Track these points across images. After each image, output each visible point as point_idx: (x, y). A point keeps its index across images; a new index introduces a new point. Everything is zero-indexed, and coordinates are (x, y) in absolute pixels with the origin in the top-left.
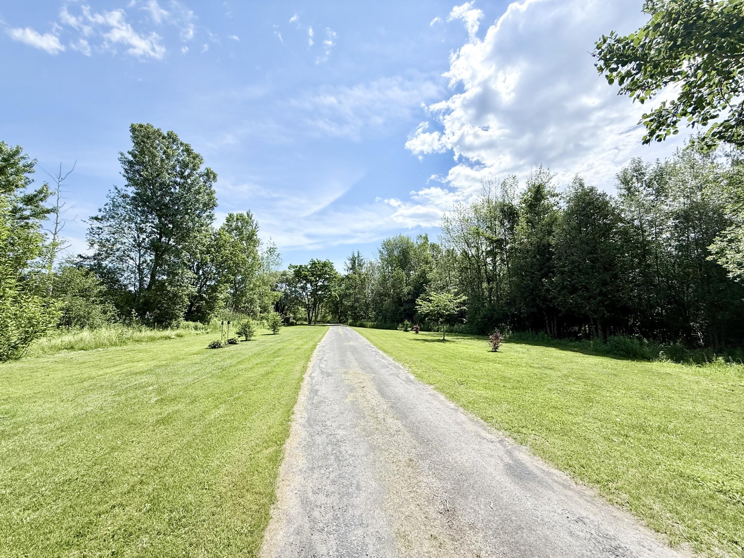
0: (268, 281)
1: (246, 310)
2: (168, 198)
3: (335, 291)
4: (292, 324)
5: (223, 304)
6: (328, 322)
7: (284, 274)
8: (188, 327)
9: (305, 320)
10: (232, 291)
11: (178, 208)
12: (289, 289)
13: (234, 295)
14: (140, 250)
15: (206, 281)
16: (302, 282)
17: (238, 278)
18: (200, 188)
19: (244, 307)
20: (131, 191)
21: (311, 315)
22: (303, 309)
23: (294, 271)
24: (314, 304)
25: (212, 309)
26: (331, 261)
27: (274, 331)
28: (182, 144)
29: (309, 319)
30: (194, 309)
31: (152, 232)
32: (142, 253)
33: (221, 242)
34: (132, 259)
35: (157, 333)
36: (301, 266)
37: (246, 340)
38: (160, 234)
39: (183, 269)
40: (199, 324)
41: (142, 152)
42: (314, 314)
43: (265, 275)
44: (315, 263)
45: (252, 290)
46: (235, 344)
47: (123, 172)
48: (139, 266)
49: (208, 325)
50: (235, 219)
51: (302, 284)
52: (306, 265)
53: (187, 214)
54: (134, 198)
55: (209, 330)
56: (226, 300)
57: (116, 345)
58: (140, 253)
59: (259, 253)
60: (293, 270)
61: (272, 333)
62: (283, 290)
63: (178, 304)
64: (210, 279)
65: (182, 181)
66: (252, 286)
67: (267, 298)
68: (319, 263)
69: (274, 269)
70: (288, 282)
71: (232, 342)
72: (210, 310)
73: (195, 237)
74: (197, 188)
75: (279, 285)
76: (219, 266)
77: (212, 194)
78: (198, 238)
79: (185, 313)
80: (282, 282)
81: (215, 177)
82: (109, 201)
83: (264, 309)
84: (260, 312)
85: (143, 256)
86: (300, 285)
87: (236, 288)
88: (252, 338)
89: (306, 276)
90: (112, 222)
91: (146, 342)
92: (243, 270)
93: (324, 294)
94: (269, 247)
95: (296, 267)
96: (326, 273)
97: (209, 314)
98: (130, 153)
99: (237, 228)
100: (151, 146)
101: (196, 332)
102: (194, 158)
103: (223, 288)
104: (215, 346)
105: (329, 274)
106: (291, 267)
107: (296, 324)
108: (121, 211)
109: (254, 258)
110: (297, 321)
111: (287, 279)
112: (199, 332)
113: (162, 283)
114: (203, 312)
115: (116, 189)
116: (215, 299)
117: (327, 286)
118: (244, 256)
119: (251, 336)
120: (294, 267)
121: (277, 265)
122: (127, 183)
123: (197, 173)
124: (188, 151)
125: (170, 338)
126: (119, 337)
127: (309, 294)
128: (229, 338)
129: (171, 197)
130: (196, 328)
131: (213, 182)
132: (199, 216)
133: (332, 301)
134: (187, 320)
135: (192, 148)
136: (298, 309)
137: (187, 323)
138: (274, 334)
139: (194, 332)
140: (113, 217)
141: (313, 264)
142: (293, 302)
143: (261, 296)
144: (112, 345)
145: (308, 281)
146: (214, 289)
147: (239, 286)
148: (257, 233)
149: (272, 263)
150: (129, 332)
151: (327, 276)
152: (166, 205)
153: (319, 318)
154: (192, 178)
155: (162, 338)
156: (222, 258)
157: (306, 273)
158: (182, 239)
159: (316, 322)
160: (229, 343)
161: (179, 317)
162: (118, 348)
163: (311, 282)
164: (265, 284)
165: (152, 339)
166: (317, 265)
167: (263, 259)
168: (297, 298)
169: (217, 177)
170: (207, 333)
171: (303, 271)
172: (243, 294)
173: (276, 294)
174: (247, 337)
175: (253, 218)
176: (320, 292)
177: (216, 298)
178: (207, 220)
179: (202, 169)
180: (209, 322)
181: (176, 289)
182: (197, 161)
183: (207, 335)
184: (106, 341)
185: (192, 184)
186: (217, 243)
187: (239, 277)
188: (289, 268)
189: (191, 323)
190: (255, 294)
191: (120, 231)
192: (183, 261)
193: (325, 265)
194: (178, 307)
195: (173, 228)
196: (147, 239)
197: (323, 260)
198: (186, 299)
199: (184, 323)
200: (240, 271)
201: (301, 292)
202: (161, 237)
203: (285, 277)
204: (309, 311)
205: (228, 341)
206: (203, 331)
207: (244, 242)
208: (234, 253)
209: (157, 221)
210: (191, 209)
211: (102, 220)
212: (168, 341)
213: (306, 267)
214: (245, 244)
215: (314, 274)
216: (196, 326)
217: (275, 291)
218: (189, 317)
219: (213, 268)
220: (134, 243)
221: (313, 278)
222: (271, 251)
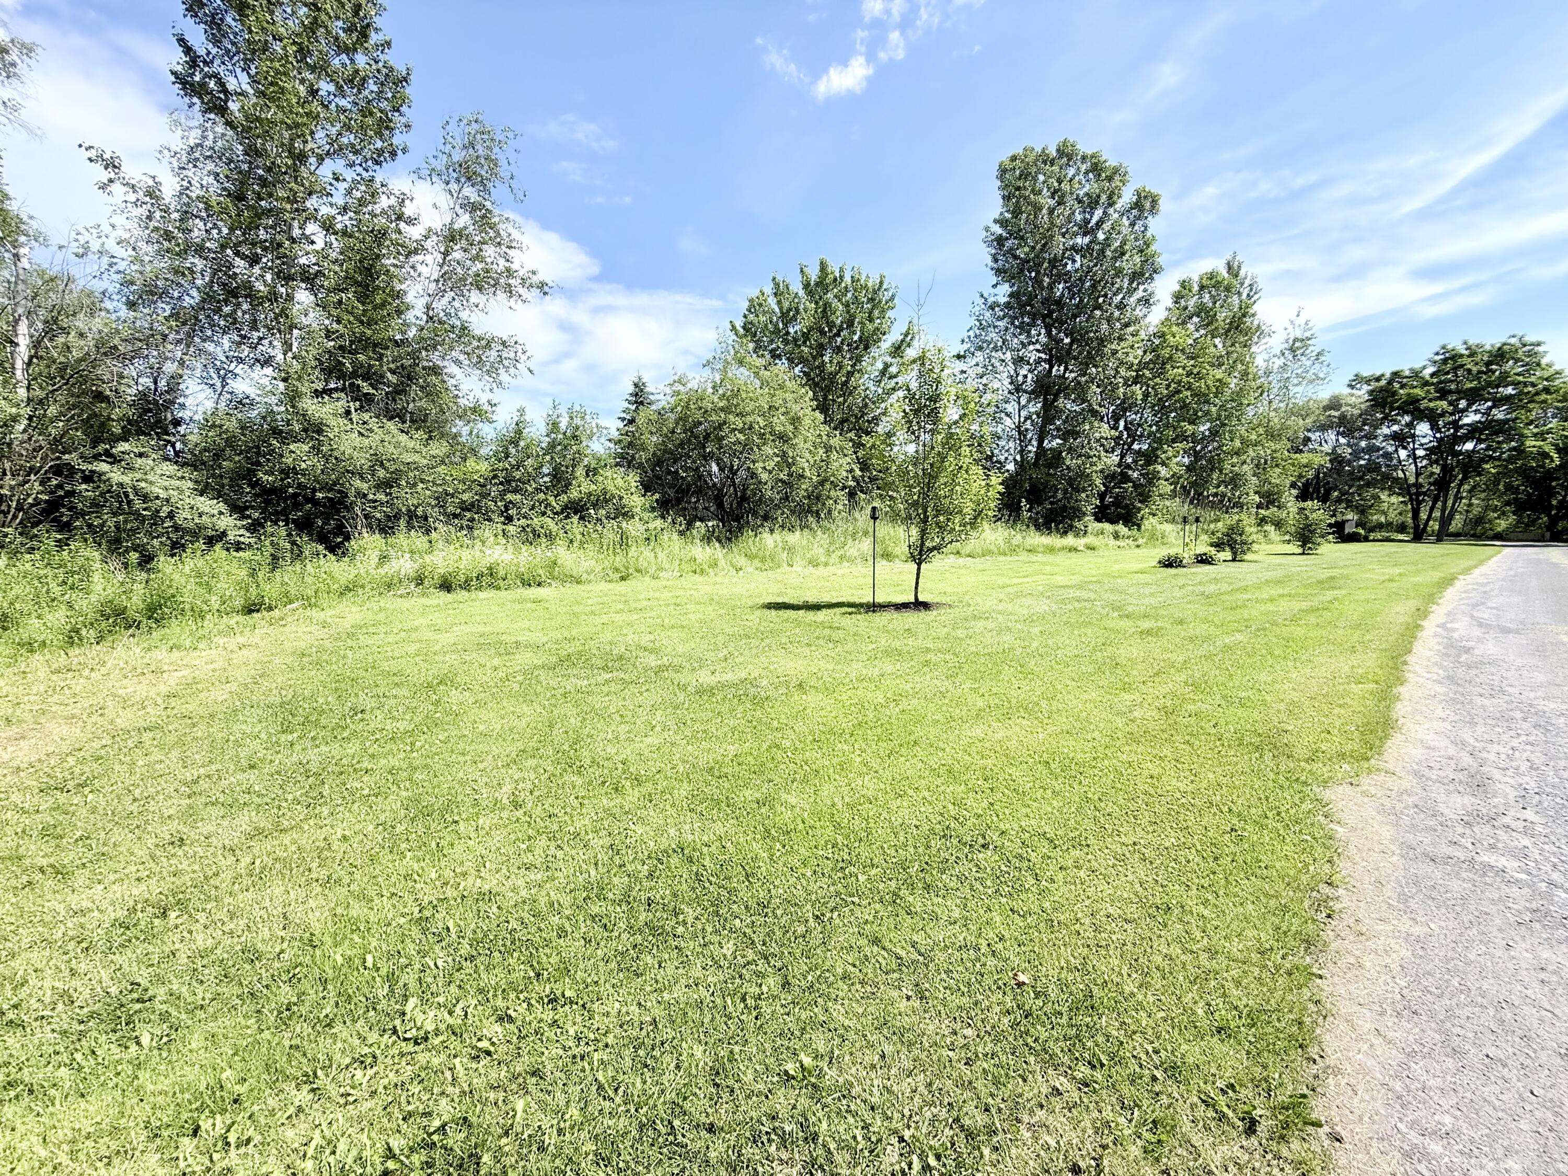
0: (1284, 427)
1: (1221, 501)
2: (1061, 286)
3: (1541, 436)
4: (1353, 538)
5: (1169, 488)
6: (1498, 537)
7: (1334, 404)
8: (1102, 533)
9: (1402, 529)
10: (1186, 460)
11: (1081, 300)
12: (1349, 445)
13: (1190, 468)
14: (1019, 398)
15: (1133, 443)
16: (1395, 422)
17: (1202, 429)
18: (1124, 243)
19: (1216, 495)
20: (1003, 292)
21: (1424, 516)
22: (1394, 499)
23: (1371, 393)
24: (1442, 484)
25: (1145, 498)
26: (1529, 339)
27: (1303, 546)
28: (1084, 158)
29: (1416, 527)
30: (1109, 500)
31: (1038, 361)
32: (1023, 402)
33: (1166, 353)
34: (1008, 415)
35: (1054, 540)
36: (1396, 374)
37: (1234, 560)
38: (1050, 362)
39: (1091, 423)
40: (1121, 528)
41: (1016, 213)
42: (1437, 514)
43: (1272, 414)
44: (1455, 357)
45: (1236, 453)
46: (1210, 563)
47: (989, 259)
48: (1019, 427)
49: (1139, 529)
50: (1196, 288)
51: (1395, 428)
52: (1417, 366)
53: (1099, 307)
54: (1008, 305)
55: (1140, 541)
56: (1174, 479)
57: (1005, 555)
58: (1019, 403)
59: (1260, 361)
60: (1366, 388)
61: (1300, 551)
62: (1327, 448)
63: (1084, 490)
64: (1142, 436)
65: (1087, 240)
66: (1237, 443)
67: (1278, 470)
68: (1472, 354)
69: (1301, 394)
70: (1346, 426)
71: (1203, 560)
72: (1140, 502)
73: (1115, 352)
74: (1117, 244)
75: (1314, 436)
76: (1161, 408)
77: (1148, 246)
78: (1120, 355)
79: (1097, 507)
80: (1323, 428)
81: (1154, 202)
82: (973, 322)
83: (1270, 499)
84: (1258, 507)
85: (1024, 406)
86: (1386, 431)
87: (1196, 454)
88: (1248, 557)
89: (1415, 401)
90: (980, 357)
91: (1043, 553)
92: (1214, 409)
93: (1488, 448)
94: (1292, 337)
95: (1378, 379)
96: (1503, 380)
97: (1139, 509)
98: (996, 221)
99: (1201, 310)
100: (1033, 191)
101: (1118, 543)
102: (1110, 179)
103: (1170, 454)
104: (1170, 563)
105: (1516, 384)
106: (1359, 379)
107: (1366, 539)
108: (993, 335)
109: (1245, 374)
110: (1372, 530)
111: (1342, 418)
112: (1121, 543)
113: (1057, 454)
114: (1127, 505)
115: (982, 296)
116: (1152, 478)
117: (1506, 422)
118: (1219, 374)
119: (1243, 552)
120: (1368, 382)
121: (1311, 382)
122: (994, 280)
123: (1115, 211)
124: (1096, 168)
125: (1076, 549)
126: (1008, 541)
127: (1421, 453)
128: (1198, 552)
129: (1066, 282)
130: (1116, 536)
131: (1150, 218)
132: (1121, 307)
133: (1525, 472)
134: (1098, 520)
135: (1102, 159)
136: (1376, 497)
137: (1101, 525)
138: (1303, 554)
139: (1112, 542)
140: (980, 348)
141: (1445, 361)
142: (1361, 478)
143: (1260, 467)
144: (1000, 554)
145: (1419, 414)
146: (1150, 457)
147: (1203, 449)
148: (1255, 308)
149: (1295, 381)
150: (1018, 538)
151: (1510, 390)
152: (1059, 303)
153: (1457, 523)
154: (1107, 226)
155: (1063, 548)
156: (1168, 386)
157: (1417, 391)
158: (1089, 361)
159: (1443, 535)
160: (1198, 562)
161: (1084, 514)
162: (1009, 558)
163: (1432, 418)
164: (1272, 435)
165: (1051, 550)
166: (1465, 360)
167: (1268, 373)
168: (1373, 467)
169: (1160, 202)
170: (1138, 546)
171: (1403, 386)
172: (1214, 464)
173: (1304, 461)
174: (1235, 554)
175: (1242, 273)
176: (1469, 446)
177: (1155, 476)
178: (1139, 308)
179: (1127, 197)
180: (1139, 526)
181: (1080, 462)
182: (1116, 182)
183: (1138, 550)
184: (992, 547)
185: (1107, 239)
186: (1158, 356)
187: (1204, 428)
188: (1351, 386)
189: (1107, 526)
190: (1244, 462)
191: (989, 370)
192: (1090, 405)
193: (1500, 355)
194: (1083, 495)
195: (1071, 344)
196: (1030, 376)
197: (1491, 340)
198: (1098, 482)
199: (1094, 526)
200: (1207, 413)
201: (1391, 449)
202: (1051, 367)
203: (1336, 414)
204: (1419, 503)
205: (1197, 556)
206: (1130, 542)
207: (1217, 341)
208: (1195, 371)
209: (1043, 339)
210: (1105, 296)
211: (964, 357)
212: (1073, 554)
213: (1416, 374)
214: (1220, 346)
215: (1450, 392)
216: (1116, 532)
217: (1301, 451)
218: (1102, 515)
219: (1148, 414)
220: (1010, 387)
221: (1444, 404)
222: (1296, 348)
